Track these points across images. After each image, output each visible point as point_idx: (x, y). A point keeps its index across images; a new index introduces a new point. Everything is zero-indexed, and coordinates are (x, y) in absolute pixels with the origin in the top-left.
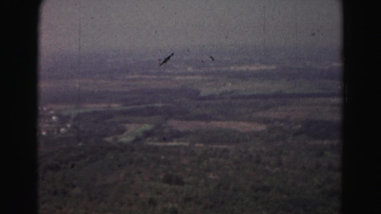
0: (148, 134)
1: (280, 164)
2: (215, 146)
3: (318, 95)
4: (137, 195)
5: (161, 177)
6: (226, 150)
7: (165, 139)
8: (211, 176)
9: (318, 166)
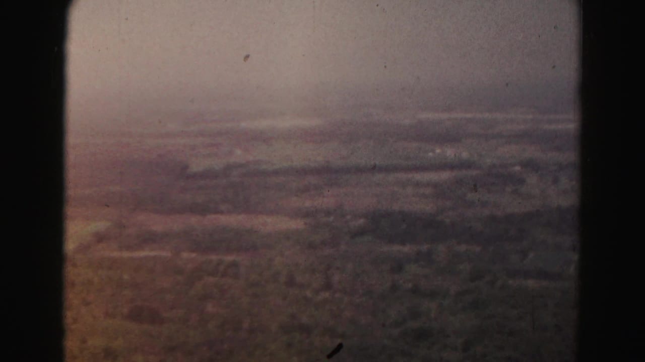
0: (100, 238)
1: (328, 286)
2: (214, 257)
3: (395, 169)
4: (84, 341)
5: (125, 311)
6: (234, 264)
7: (129, 248)
8: (210, 308)
9: (394, 288)
